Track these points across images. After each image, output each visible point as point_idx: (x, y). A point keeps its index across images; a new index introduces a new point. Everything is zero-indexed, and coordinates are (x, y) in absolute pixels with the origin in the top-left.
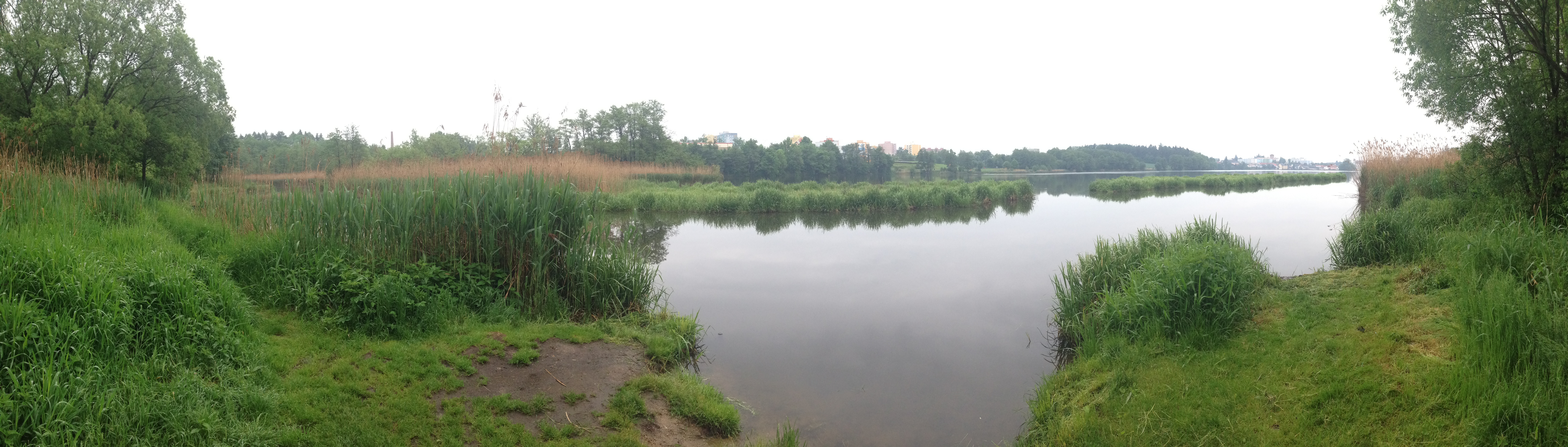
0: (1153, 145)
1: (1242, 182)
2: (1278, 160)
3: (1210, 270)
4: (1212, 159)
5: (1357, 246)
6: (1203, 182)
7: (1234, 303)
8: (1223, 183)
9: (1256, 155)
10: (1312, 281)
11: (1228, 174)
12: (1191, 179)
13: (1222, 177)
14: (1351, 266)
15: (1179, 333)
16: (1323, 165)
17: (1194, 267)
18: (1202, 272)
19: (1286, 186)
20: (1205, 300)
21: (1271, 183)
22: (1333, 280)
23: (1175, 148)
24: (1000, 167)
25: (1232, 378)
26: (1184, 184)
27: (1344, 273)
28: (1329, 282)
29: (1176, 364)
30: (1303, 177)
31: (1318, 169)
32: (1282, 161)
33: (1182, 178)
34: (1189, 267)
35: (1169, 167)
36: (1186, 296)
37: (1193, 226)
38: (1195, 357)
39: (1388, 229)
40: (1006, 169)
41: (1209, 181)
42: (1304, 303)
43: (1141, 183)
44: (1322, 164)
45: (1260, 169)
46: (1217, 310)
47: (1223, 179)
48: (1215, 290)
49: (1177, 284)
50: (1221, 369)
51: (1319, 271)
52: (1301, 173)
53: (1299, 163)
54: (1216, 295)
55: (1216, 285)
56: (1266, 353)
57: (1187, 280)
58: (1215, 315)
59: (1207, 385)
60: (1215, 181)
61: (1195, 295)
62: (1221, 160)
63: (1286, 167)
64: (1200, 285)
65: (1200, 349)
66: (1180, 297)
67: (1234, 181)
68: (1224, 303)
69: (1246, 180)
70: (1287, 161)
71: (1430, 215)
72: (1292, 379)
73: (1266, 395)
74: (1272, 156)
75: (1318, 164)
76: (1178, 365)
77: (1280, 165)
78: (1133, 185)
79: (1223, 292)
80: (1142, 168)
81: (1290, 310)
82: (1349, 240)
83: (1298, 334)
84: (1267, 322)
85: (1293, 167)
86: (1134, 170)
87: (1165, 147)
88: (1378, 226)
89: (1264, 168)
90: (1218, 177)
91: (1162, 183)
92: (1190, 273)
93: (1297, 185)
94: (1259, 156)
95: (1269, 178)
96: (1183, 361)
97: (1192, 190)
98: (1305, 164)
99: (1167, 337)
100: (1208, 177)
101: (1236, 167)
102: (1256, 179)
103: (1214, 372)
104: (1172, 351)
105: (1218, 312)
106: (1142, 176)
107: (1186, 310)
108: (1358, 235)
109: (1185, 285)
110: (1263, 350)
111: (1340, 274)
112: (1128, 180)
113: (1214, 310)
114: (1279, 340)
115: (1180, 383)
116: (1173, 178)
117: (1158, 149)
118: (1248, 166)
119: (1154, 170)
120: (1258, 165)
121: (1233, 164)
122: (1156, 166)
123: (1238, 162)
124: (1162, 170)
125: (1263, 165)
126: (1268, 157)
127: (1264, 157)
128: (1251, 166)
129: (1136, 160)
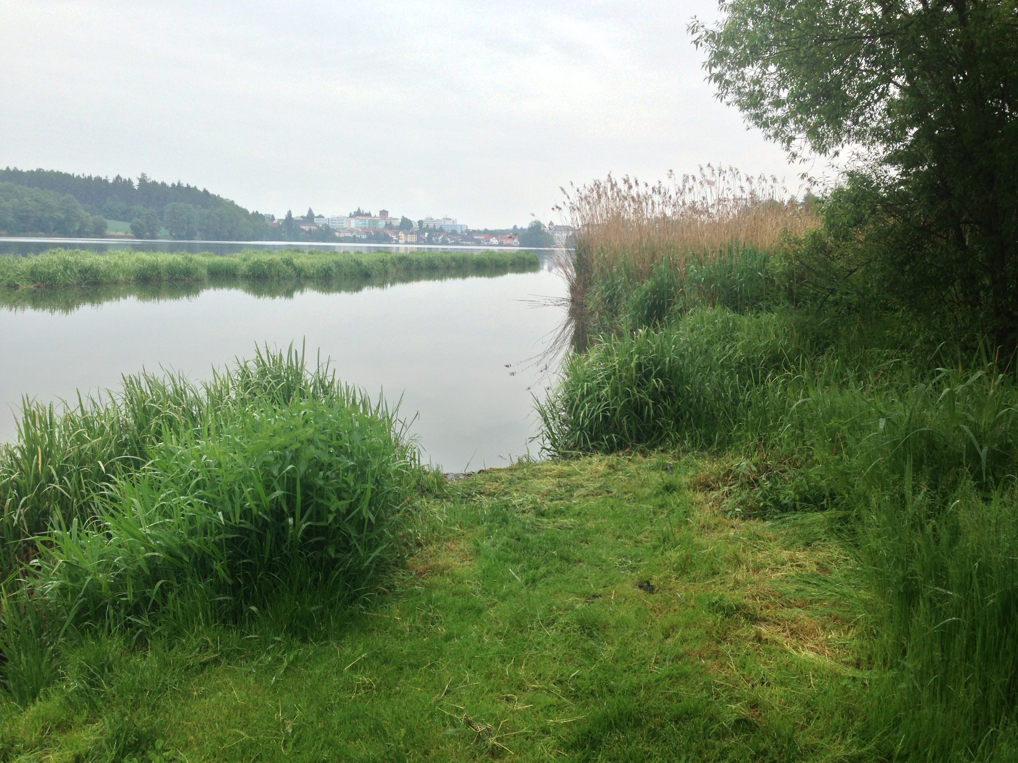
0: (125, 176)
1: (329, 269)
2: (397, 223)
3: (317, 465)
4: (256, 216)
5: (599, 409)
6: (244, 268)
7: (374, 535)
8: (290, 270)
9: (354, 210)
10: (511, 482)
11: (298, 250)
12: (218, 259)
13: (286, 256)
14: (587, 451)
15: (254, 608)
16: (489, 234)
17: (282, 458)
18: (303, 468)
19: (418, 279)
20: (308, 532)
21: (386, 272)
22: (555, 481)
23: (178, 188)
25: (389, 697)
26: (205, 271)
27: (575, 465)
28: (546, 484)
29: (251, 679)
30: (454, 259)
31: (478, 243)
32: (406, 224)
33: (198, 257)
34: (272, 459)
35: (164, 231)
36: (265, 524)
37: (253, 368)
38: (297, 657)
39: (660, 375)
41: (257, 265)
42: (510, 528)
43: (103, 267)
44: (486, 232)
45: (361, 241)
46: (337, 551)
47: (289, 263)
48: (333, 508)
49: (245, 499)
50: (362, 678)
51: (520, 462)
52: (445, 252)
53: (441, 230)
54: (335, 520)
55: (334, 498)
56: (448, 638)
57: (269, 488)
58: (336, 560)
59: (336, 716)
60: (271, 265)
61: (291, 521)
62: (277, 217)
63: (414, 238)
64: (299, 498)
65: (304, 640)
66: (252, 527)
67: (313, 266)
68: (354, 534)
69: (338, 265)
70: (416, 226)
71: (744, 347)
72: (521, 687)
73: (469, 723)
74: (384, 213)
75: (478, 232)
76: (256, 680)
77: (401, 234)
78: (85, 271)
79: (349, 511)
80: (99, 232)
81: (486, 544)
82: (583, 396)
83: (510, 592)
84: (441, 571)
85: (429, 238)
86: (79, 234)
87: (154, 183)
88: (639, 366)
89: (370, 239)
90: (277, 257)
91: (154, 268)
92: (275, 472)
93: (442, 277)
94: (358, 214)
95: (383, 262)
96: (271, 669)
97: (221, 286)
98: (454, 233)
99: (224, 621)
100: (254, 258)
101: (311, 236)
102: (359, 264)
103: (349, 687)
104: (239, 652)
105: (340, 555)
106: (101, 249)
107: (267, 556)
108: (600, 387)
109: (266, 500)
110: (443, 631)
111: (566, 468)
112: (72, 259)
113: (331, 551)
114: (472, 608)
115: (270, 720)
116: (178, 258)
117: (136, 188)
118: (337, 234)
119: (129, 237)
120: (358, 232)
121: (304, 227)
122: (133, 228)
123: (315, 225)
124: (148, 238)
125: (367, 233)
126: (378, 215)
127: (369, 215)
128: (342, 235)
129: (83, 211)
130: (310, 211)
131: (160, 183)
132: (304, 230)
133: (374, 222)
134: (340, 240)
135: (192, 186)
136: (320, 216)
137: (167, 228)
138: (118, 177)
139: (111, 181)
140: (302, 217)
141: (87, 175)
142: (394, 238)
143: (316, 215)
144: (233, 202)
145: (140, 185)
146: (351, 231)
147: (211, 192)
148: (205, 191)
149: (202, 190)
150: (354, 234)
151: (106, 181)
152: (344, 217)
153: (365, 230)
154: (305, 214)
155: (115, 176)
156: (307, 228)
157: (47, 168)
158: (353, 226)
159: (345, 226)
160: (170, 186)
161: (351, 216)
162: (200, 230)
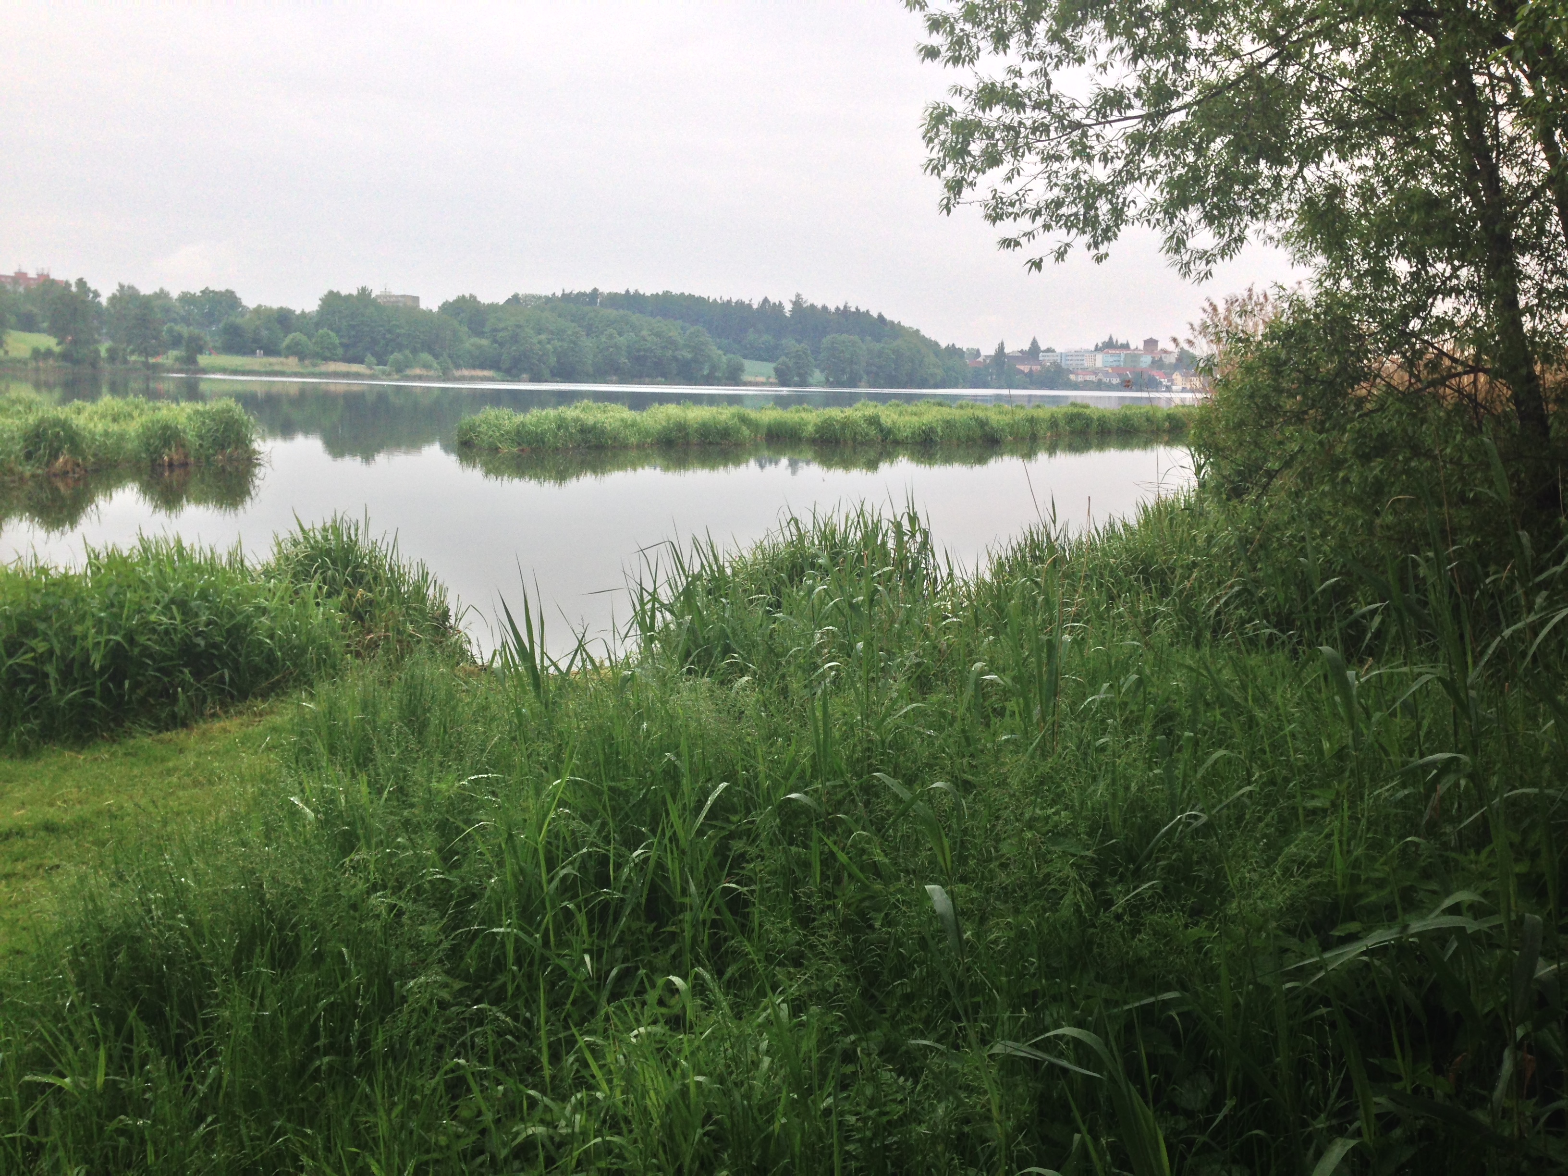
0: (774, 299)
2: (1171, 359)
4: (953, 351)
9: (1103, 339)
23: (844, 313)
24: (270, 351)
35: (818, 375)
40: (292, 362)
45: (1110, 387)
62: (984, 353)
74: (1151, 343)
77: (1177, 377)
78: (585, 430)
80: (734, 377)
86: (709, 380)
87: (812, 306)
89: (1127, 385)
90: (912, 412)
101: (1032, 381)
117: (788, 314)
118: (1072, 377)
119: (771, 384)
120: (1107, 374)
121: (1022, 367)
122: (776, 370)
123: (1040, 363)
124: (796, 385)
125: (1119, 375)
126: (1141, 347)
127: (1126, 346)
128: (1080, 379)
129: (714, 348)
130: (1034, 343)
131: (820, 306)
132: (1022, 372)
133: (1135, 357)
134: (1076, 386)
135: (863, 309)
136: (1049, 350)
137: (822, 371)
138: (766, 300)
139: (755, 306)
140: (1022, 352)
141: (726, 298)
142: (1165, 381)
143: (1043, 348)
144: (918, 331)
145: (793, 311)
146: (1095, 372)
147: (888, 317)
148: (880, 316)
149: (875, 315)
150: (1100, 376)
151: (750, 306)
152: (1087, 351)
153: (1118, 371)
154: (1026, 347)
155: (761, 299)
156: (1025, 368)
157: (676, 290)
158: (1099, 363)
159: (1088, 363)
160: (833, 310)
161: (1097, 349)
162: (868, 373)
